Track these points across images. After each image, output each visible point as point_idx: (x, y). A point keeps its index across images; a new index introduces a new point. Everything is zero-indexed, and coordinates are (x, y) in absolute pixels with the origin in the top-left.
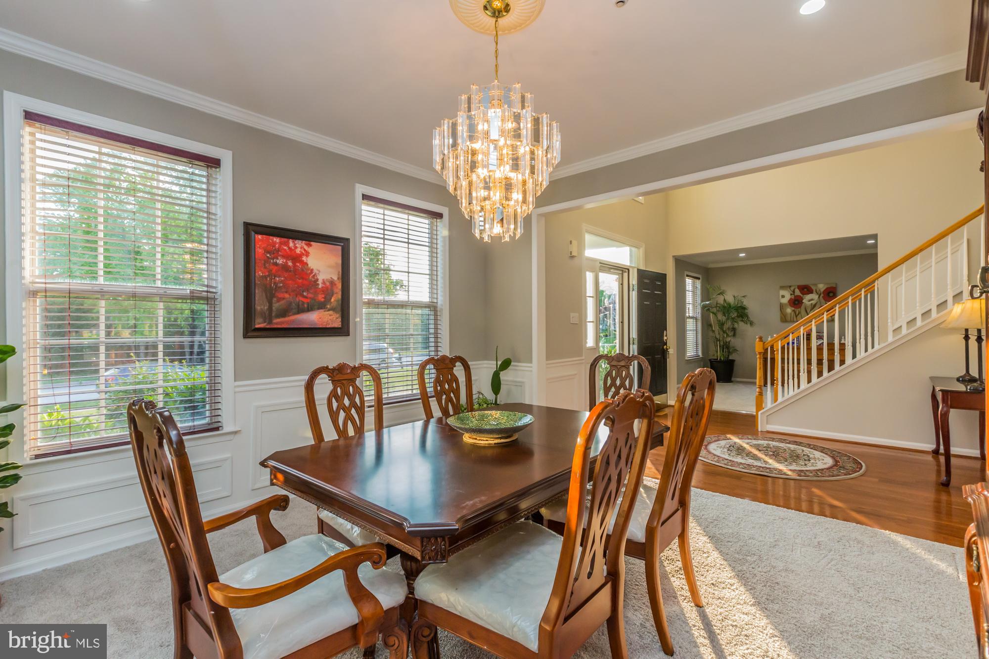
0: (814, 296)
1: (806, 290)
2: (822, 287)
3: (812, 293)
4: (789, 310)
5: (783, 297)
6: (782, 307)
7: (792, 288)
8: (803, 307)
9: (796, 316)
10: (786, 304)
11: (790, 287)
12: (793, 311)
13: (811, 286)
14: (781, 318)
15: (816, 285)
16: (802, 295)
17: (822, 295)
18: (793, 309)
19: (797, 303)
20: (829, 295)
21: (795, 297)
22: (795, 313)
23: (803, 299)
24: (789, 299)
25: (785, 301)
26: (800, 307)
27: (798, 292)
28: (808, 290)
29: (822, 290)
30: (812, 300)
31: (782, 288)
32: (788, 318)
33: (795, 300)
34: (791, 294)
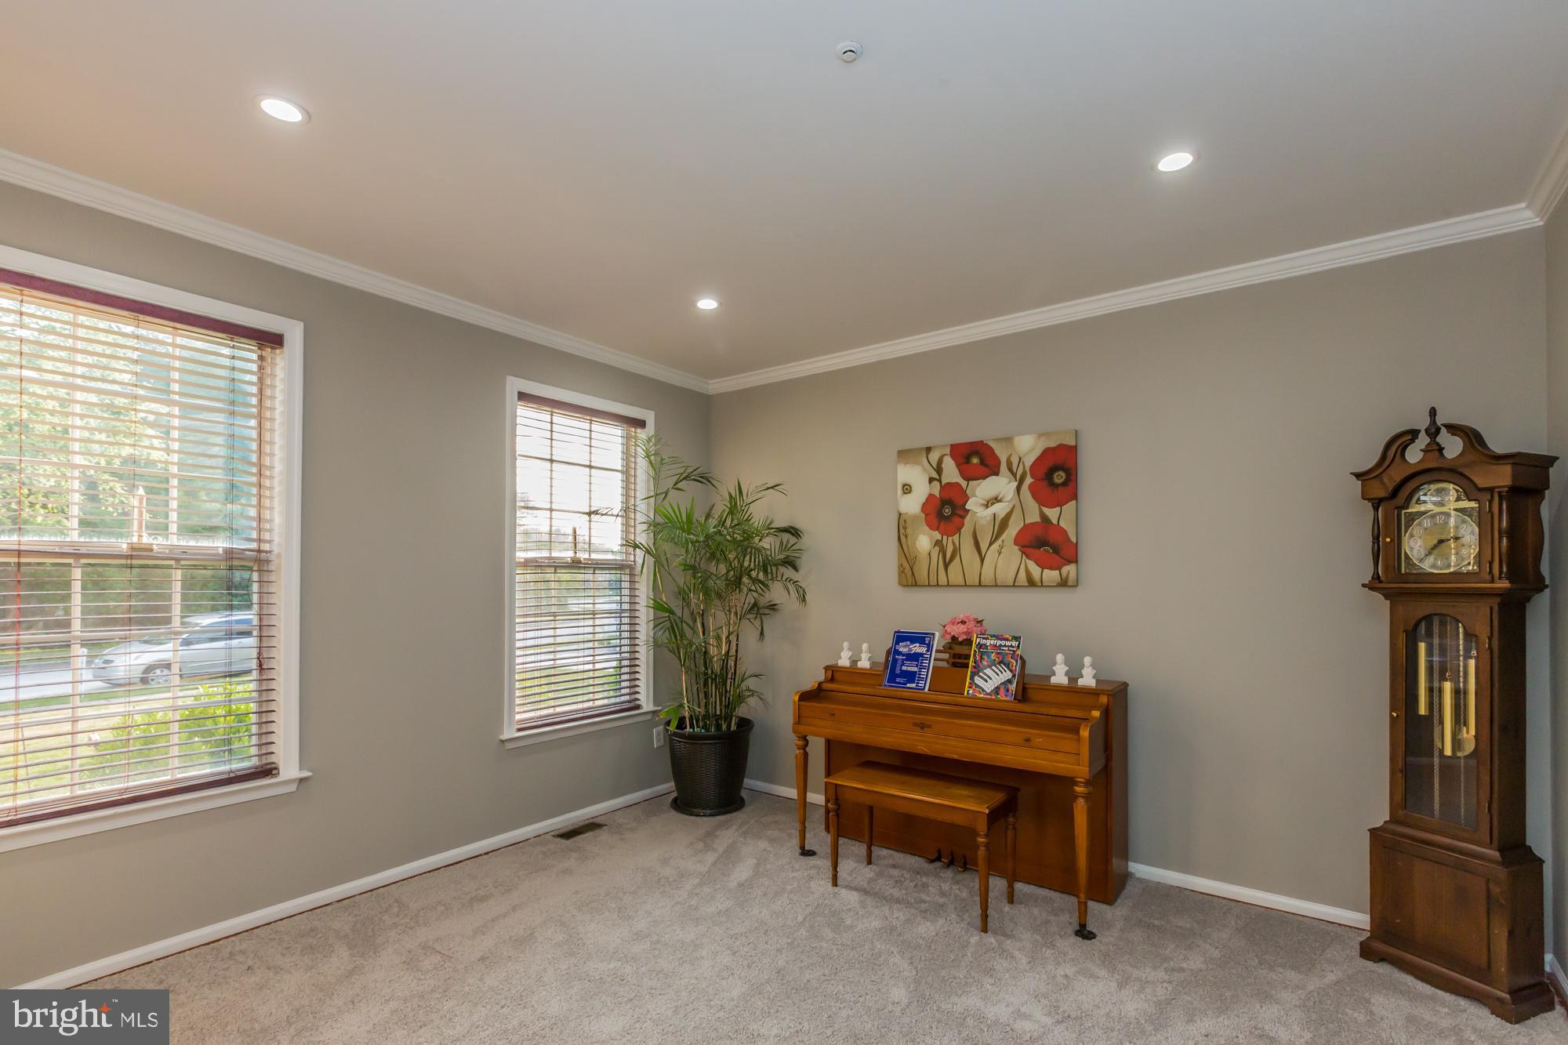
0: (1000, 485)
1: (975, 460)
2: (1028, 447)
3: (997, 474)
4: (924, 541)
5: (907, 489)
6: (903, 525)
7: (934, 457)
8: (967, 530)
9: (946, 566)
10: (915, 518)
11: (929, 450)
12: (938, 543)
13: (992, 444)
14: (902, 572)
15: (1008, 440)
16: (964, 483)
17: (1029, 480)
18: (937, 535)
19: (947, 511)
20: (1052, 484)
21: (943, 488)
22: (943, 551)
23: (967, 498)
24: (923, 499)
25: (912, 505)
26: (959, 529)
27: (952, 473)
28: (982, 463)
29: (1029, 461)
30: (996, 500)
31: (905, 455)
32: (922, 574)
33: (945, 502)
34: (931, 480)
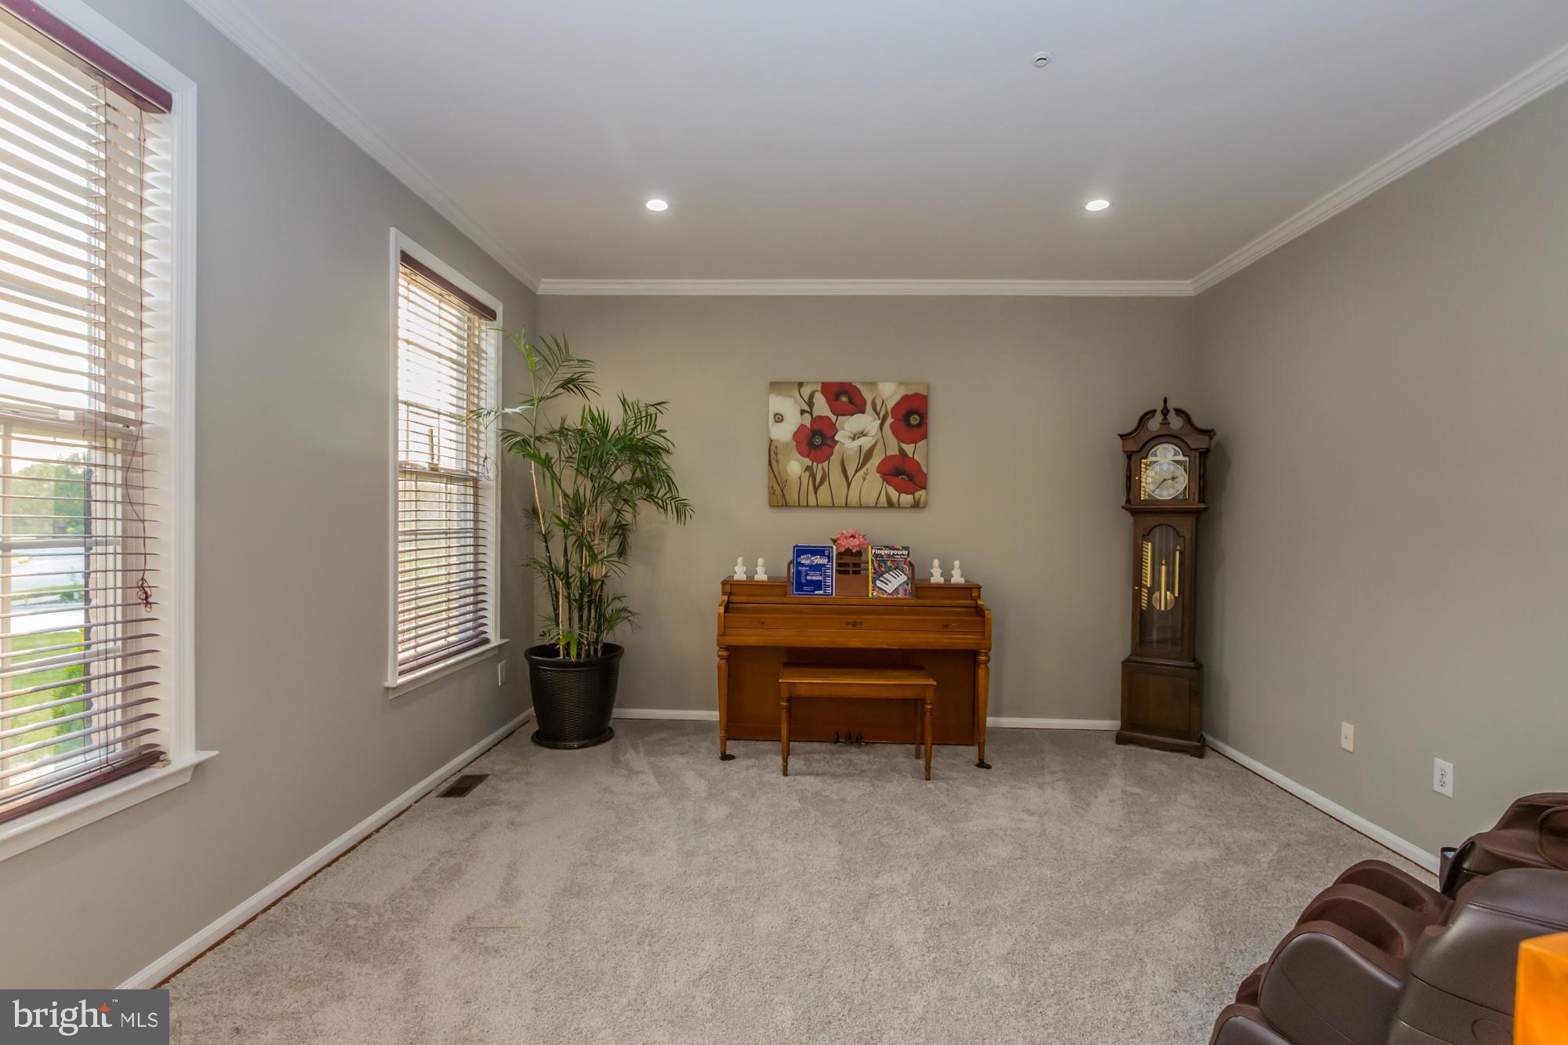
0: (866, 422)
1: (844, 399)
2: (890, 393)
3: (863, 412)
4: (795, 466)
5: (779, 418)
6: (773, 453)
7: (806, 391)
8: (835, 458)
9: (816, 489)
10: (786, 444)
11: (801, 385)
12: (808, 469)
13: (859, 386)
14: (772, 492)
15: (873, 384)
16: (833, 418)
17: (890, 420)
18: (807, 462)
19: (818, 441)
20: (908, 424)
21: (815, 420)
22: (813, 476)
23: (836, 431)
24: (794, 428)
25: (784, 433)
26: (828, 458)
27: (822, 407)
28: (851, 401)
29: (891, 404)
30: (862, 434)
31: (776, 386)
32: (793, 496)
33: (815, 432)
34: (803, 412)
